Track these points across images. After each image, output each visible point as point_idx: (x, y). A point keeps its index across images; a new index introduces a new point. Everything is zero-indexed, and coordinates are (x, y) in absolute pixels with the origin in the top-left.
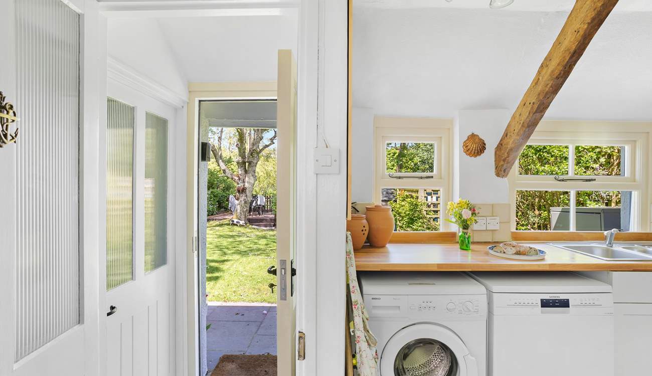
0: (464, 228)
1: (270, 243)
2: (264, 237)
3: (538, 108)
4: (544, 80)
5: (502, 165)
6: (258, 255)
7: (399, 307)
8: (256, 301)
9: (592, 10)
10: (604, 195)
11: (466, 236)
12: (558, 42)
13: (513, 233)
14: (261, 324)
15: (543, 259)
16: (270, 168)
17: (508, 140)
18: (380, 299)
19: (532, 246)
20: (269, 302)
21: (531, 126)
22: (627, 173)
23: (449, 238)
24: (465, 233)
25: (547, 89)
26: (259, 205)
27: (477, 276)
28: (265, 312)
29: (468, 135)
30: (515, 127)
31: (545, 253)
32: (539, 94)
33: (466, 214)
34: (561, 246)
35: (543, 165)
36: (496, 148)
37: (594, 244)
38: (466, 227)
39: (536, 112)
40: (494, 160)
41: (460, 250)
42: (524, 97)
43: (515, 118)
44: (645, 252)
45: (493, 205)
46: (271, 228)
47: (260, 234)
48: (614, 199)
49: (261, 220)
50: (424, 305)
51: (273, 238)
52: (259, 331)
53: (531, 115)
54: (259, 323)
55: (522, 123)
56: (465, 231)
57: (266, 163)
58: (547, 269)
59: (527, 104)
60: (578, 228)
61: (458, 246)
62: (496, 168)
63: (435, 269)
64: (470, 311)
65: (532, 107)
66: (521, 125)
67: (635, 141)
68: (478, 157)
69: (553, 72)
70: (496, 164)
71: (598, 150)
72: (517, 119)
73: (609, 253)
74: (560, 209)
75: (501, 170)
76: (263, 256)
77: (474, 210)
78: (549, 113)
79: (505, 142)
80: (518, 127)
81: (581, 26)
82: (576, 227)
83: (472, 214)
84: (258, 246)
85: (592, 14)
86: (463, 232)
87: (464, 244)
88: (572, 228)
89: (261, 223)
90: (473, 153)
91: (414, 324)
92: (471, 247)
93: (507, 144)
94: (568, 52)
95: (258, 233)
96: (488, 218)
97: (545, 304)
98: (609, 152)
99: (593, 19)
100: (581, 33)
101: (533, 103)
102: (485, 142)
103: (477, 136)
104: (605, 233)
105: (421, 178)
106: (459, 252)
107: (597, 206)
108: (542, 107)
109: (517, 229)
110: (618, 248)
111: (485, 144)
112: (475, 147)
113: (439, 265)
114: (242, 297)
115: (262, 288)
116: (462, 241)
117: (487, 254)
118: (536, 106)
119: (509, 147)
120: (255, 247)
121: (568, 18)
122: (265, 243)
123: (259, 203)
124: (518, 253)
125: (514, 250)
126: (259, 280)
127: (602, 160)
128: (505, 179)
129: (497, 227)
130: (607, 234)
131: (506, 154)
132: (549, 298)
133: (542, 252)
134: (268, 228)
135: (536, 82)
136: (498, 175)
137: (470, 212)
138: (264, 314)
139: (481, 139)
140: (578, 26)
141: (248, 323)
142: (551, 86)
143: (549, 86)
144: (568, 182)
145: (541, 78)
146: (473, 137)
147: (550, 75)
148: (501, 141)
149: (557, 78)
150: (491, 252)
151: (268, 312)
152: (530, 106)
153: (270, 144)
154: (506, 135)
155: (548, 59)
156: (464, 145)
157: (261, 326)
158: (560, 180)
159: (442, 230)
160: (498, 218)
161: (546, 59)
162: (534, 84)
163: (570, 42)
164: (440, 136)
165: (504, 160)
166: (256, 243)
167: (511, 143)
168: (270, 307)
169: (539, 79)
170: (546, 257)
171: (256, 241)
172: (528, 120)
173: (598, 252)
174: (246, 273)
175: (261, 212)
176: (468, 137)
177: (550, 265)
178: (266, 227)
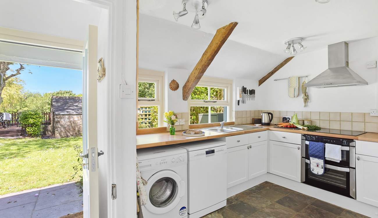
0: (172, 125)
1: (21, 148)
2: (13, 144)
3: (202, 71)
4: (205, 60)
5: (186, 95)
6: (14, 157)
7: (151, 165)
8: (25, 189)
9: (222, 37)
10: (216, 108)
11: (174, 128)
12: (210, 46)
13: (189, 125)
14: (36, 203)
15: (204, 135)
16: (12, 92)
17: (189, 84)
18: (141, 162)
19: (200, 130)
20: (37, 188)
21: (198, 78)
22: (225, 100)
23: (163, 130)
24: (173, 127)
25: (206, 64)
26: (5, 120)
27: (180, 145)
28: (37, 194)
29: (171, 80)
30: (192, 78)
31: (205, 133)
32: (203, 66)
33: (173, 118)
34: (207, 129)
35: (195, 95)
36: (183, 87)
37: (217, 128)
38: (173, 123)
39: (201, 73)
40: (182, 92)
41: (170, 135)
42: (196, 66)
43: (192, 75)
44: (232, 129)
45: (182, 113)
46: (18, 137)
47: (9, 142)
48: (219, 110)
49: (8, 132)
50: (162, 162)
51: (23, 144)
52: (35, 209)
53: (199, 73)
54: (34, 203)
55: (195, 76)
56: (173, 126)
57: (9, 88)
58: (207, 139)
59: (198, 69)
60: (212, 122)
61: (169, 133)
62: (183, 96)
63: (165, 144)
64: (181, 161)
65: (199, 71)
66: (195, 78)
67: (228, 87)
68: (176, 91)
69: (208, 57)
70: (183, 94)
71: (213, 89)
72: (193, 75)
73: (222, 131)
74: (202, 114)
75: (185, 98)
76: (19, 158)
77: (176, 116)
78: (206, 73)
79: (187, 84)
80: (193, 78)
81: (218, 41)
82: (211, 121)
83: (176, 118)
84: (11, 151)
85: (222, 39)
86: (172, 126)
87: (172, 132)
88: (210, 122)
89: (7, 134)
90: (174, 89)
91: (157, 172)
92: (176, 133)
93: (189, 86)
94: (214, 51)
95: (6, 142)
96: (180, 119)
97: (208, 153)
98: (217, 90)
99: (222, 41)
100: (218, 44)
101: (200, 69)
102: (179, 84)
103: (175, 81)
104: (221, 123)
105: (149, 100)
106: (170, 136)
107: (214, 113)
108: (203, 71)
109: (191, 124)
110: (224, 128)
111: (179, 85)
112: (174, 86)
113: (166, 142)
114: (10, 190)
115: (28, 180)
116: (171, 130)
117: (182, 135)
118: (201, 70)
119: (189, 87)
120: (7, 152)
121: (214, 37)
122: (16, 148)
123: (4, 119)
124: (195, 133)
125: (194, 133)
126: (22, 175)
127: (215, 93)
128: (186, 101)
129: (184, 123)
130: (222, 123)
131: (188, 90)
132: (208, 150)
133: (203, 132)
134: (15, 137)
135: (201, 60)
136: (184, 99)
137: (175, 117)
138: (36, 196)
139: (177, 83)
140: (217, 42)
141: (23, 206)
142: (207, 63)
143: (206, 63)
144: (208, 103)
145: (203, 59)
146: (174, 81)
147: (207, 59)
148: (186, 84)
149: (210, 60)
150: (184, 134)
151: (39, 194)
152: (199, 70)
153: (17, 74)
154: (188, 81)
155: (206, 52)
156: (170, 85)
157: (37, 204)
158: (205, 102)
159: (159, 126)
160: (184, 119)
161: (205, 51)
162: (200, 61)
163: (214, 47)
164: (158, 80)
165: (187, 93)
166: (7, 150)
167: (190, 85)
168: (40, 190)
169: (202, 59)
170: (205, 134)
171: (6, 148)
172: (198, 76)
173: (219, 131)
174: (7, 172)
175: (6, 126)
176: (172, 81)
177: (208, 137)
178: (13, 137)
